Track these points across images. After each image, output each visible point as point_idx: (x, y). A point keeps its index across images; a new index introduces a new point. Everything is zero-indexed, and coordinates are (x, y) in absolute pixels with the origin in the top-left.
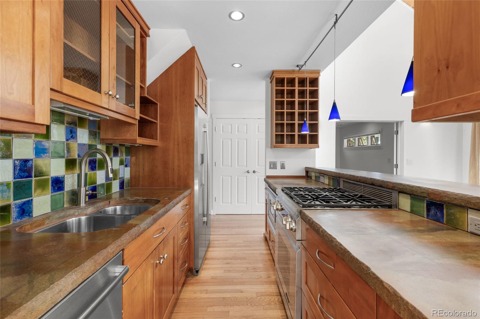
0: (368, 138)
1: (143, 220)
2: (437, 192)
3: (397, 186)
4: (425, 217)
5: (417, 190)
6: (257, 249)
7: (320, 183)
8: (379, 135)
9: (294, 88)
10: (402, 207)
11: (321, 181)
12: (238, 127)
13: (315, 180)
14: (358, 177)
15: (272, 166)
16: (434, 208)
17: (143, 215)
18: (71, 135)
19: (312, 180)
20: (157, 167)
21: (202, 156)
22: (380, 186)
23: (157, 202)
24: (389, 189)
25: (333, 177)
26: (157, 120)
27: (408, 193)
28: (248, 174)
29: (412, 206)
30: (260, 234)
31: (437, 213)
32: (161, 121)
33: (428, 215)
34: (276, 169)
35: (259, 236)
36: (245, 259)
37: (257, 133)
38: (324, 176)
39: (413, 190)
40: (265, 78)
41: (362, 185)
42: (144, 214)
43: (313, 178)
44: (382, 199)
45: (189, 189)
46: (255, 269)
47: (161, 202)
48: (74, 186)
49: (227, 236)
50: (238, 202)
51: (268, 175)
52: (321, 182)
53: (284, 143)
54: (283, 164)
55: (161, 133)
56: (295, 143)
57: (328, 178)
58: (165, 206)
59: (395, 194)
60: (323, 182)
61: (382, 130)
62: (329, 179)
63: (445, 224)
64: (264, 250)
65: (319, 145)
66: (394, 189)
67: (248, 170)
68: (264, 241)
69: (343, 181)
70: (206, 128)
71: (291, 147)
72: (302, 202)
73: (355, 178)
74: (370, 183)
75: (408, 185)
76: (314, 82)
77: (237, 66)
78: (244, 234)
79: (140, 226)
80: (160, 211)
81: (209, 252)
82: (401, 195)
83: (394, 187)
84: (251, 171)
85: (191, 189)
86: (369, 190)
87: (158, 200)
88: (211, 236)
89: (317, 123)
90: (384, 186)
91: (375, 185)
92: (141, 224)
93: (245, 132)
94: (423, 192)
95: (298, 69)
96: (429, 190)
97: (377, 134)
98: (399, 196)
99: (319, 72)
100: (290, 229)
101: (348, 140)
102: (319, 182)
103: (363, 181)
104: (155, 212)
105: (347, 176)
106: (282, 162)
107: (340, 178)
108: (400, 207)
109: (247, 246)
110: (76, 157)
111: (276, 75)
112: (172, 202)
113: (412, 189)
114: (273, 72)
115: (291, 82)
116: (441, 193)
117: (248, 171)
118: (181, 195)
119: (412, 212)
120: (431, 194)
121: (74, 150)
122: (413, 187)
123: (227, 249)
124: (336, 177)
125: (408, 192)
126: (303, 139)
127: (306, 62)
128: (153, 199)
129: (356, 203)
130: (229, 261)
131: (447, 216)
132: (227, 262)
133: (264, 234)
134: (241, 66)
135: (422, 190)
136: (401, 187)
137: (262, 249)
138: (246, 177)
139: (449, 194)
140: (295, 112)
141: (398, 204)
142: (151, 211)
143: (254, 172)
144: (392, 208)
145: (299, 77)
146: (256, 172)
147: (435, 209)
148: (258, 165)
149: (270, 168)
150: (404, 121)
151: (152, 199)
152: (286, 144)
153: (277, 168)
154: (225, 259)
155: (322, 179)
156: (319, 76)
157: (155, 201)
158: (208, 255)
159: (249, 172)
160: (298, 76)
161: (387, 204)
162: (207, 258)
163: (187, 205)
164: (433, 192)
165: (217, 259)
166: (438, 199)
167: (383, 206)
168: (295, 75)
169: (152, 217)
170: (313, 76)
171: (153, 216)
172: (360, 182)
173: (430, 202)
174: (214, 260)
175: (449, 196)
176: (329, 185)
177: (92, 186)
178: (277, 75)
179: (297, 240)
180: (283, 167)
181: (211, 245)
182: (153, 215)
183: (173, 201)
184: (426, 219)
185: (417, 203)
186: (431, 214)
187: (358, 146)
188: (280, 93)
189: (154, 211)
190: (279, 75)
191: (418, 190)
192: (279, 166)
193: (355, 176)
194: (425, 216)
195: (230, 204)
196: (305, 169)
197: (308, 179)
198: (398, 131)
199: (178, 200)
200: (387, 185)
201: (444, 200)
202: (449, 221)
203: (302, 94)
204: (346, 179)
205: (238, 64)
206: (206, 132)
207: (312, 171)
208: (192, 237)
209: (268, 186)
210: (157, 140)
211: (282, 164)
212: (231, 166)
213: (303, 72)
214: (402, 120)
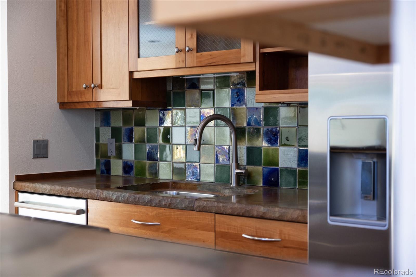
18: (237, 99)
48: (242, 162)
110: (245, 125)
121: (242, 116)
177: (270, 168)
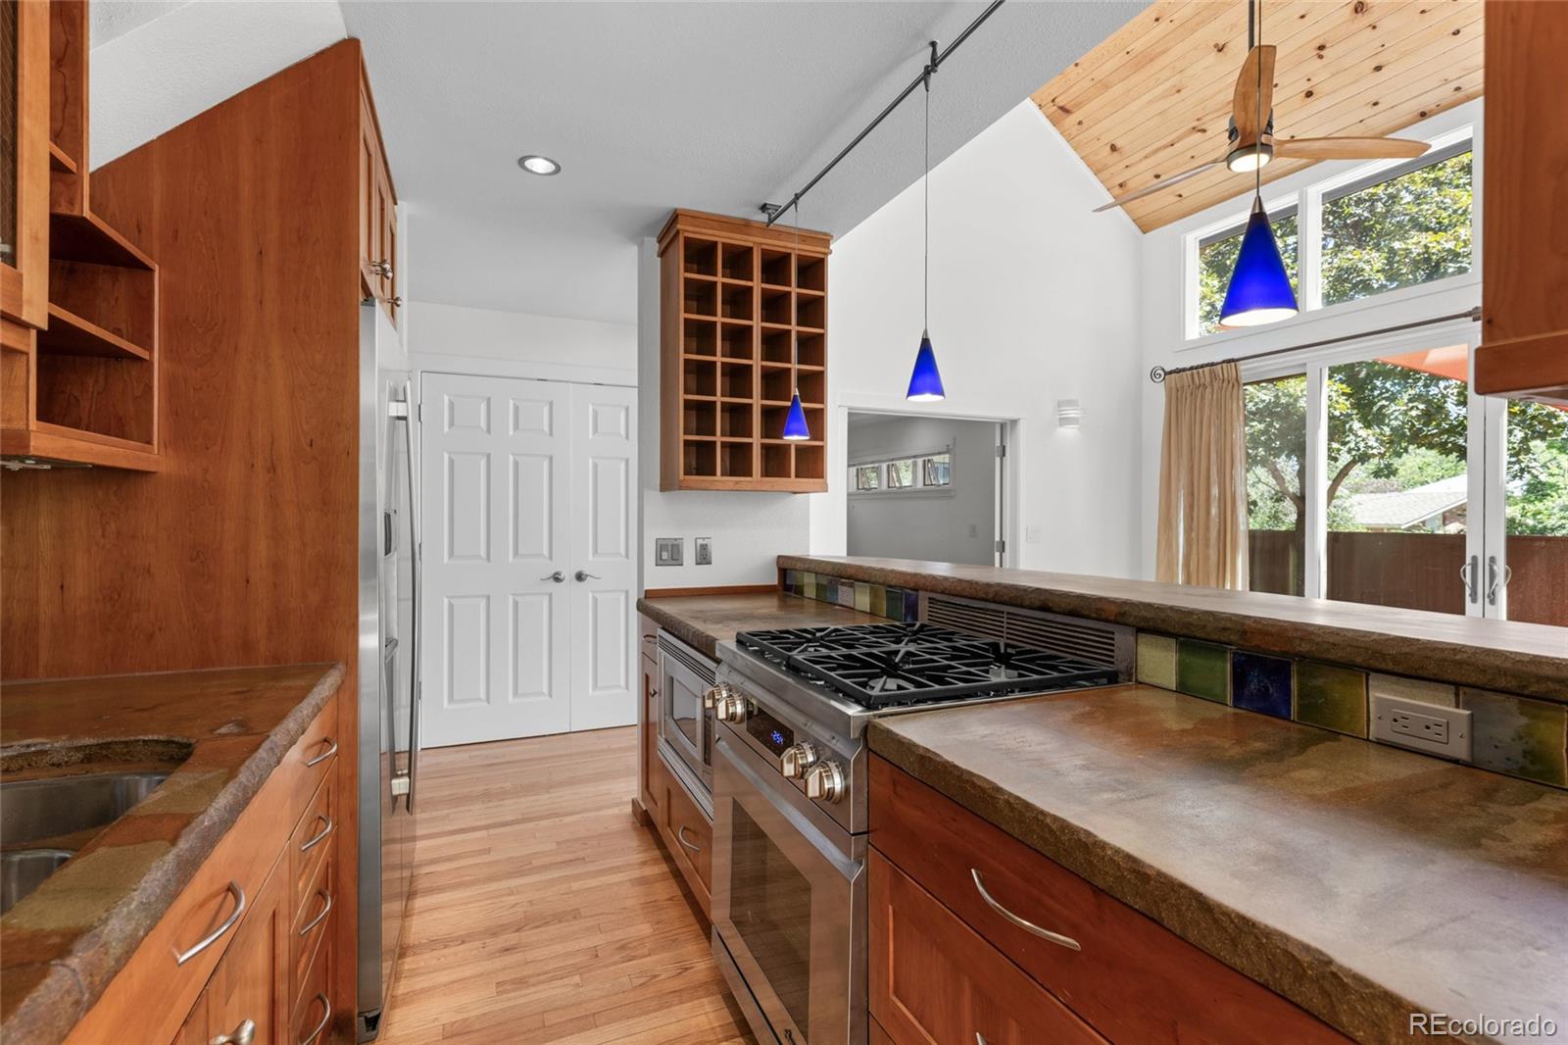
0: (915, 464)
1: (111, 889)
2: (1273, 626)
3: (1135, 613)
4: (1228, 703)
5: (1203, 623)
6: (618, 867)
7: (837, 607)
8: (947, 456)
9: (749, 284)
10: (1147, 676)
11: (840, 602)
12: (516, 409)
13: (816, 600)
14: (988, 585)
15: (665, 555)
16: (1259, 676)
17: (101, 851)
19: (806, 600)
20: (149, 571)
21: (388, 517)
22: (1073, 613)
23: (177, 755)
24: (1107, 621)
25: (891, 586)
26: (150, 350)
27: (1173, 631)
28: (561, 584)
29: (1183, 671)
30: (617, 805)
31: (1267, 689)
32: (169, 353)
33: (1238, 700)
34: (682, 565)
35: (616, 811)
36: (576, 914)
37: (591, 436)
38: (851, 586)
39: (1191, 624)
40: (637, 237)
41: (1003, 613)
42: (111, 845)
43: (810, 592)
44: (1078, 652)
45: (332, 666)
46: (623, 948)
47: (197, 751)
49: (484, 833)
50: (516, 693)
51: (648, 586)
52: (842, 606)
53: (714, 474)
54: (704, 547)
55: (174, 412)
56: (751, 476)
57: (868, 591)
58: (232, 774)
59: (1122, 639)
60: (852, 606)
61: (954, 444)
62: (874, 595)
63: (1294, 721)
64: (644, 863)
65: (829, 482)
66: (1127, 622)
67: (553, 572)
68: (635, 829)
69: (930, 599)
70: (405, 401)
71: (737, 487)
72: (855, 686)
73: (977, 591)
74: (1037, 603)
75: (1171, 608)
76: (813, 271)
77: (539, 165)
78: (557, 815)
79: (104, 937)
80: (211, 811)
81: (415, 917)
82: (1143, 638)
83: (1123, 614)
84: (568, 574)
85: (341, 666)
86: (1028, 627)
87: (176, 739)
88: (420, 845)
89: (822, 411)
90: (1086, 613)
91: (1054, 609)
92: (105, 922)
93: (546, 428)
94: (1225, 629)
95: (764, 218)
96: (1247, 622)
97: (939, 453)
98: (1139, 642)
99: (829, 241)
100: (821, 796)
101: (888, 466)
102: (835, 605)
103: (1011, 598)
104: (187, 820)
105: (946, 584)
106: (700, 542)
107: (917, 590)
108: (1142, 678)
109: (577, 859)
111: (688, 228)
112: (266, 745)
113: (1188, 620)
114: (675, 217)
115: (738, 260)
116: (1286, 630)
117: (556, 574)
118: (306, 701)
119: (1184, 689)
120: (1252, 632)
122: (1191, 613)
123: (494, 886)
124: (901, 588)
125: (1174, 628)
126: (775, 462)
127: (797, 197)
128: (144, 741)
129: (1020, 675)
130: (511, 938)
131: (1301, 696)
132: (507, 945)
133: (634, 803)
134: (558, 169)
135: (1223, 622)
136: (1149, 615)
137: (632, 858)
138: (551, 595)
139: (1312, 633)
140: (751, 366)
141: (1136, 667)
142: (158, 818)
143: (580, 577)
144: (1117, 682)
145: (764, 247)
146: (587, 575)
147: (1261, 678)
148: (595, 551)
149: (660, 562)
150: (1021, 422)
151: (138, 741)
152: (722, 475)
153: (685, 563)
154: (494, 934)
155: (844, 595)
156: (826, 254)
157: (159, 749)
158: (413, 930)
159: (561, 577)
160: (761, 244)
161: (1105, 668)
162: (408, 947)
163: (325, 740)
164: (1259, 626)
165: (456, 939)
166: (1277, 649)
167: (1092, 678)
168: (751, 238)
169: (170, 857)
170: (811, 250)
171: (175, 851)
172: (995, 602)
173: (1243, 658)
174: (445, 947)
175: (1313, 637)
176: (872, 614)
178: (691, 229)
179: (853, 835)
180: (704, 557)
181: (422, 884)
182: (173, 842)
183: (272, 738)
184: (1230, 710)
185: (1198, 662)
186: (1246, 692)
187: (889, 487)
188: (700, 296)
189: (174, 816)
190: (697, 229)
191: (1209, 621)
192: (689, 554)
193: (977, 583)
194: (1229, 700)
195: (486, 704)
196: (778, 563)
197: (790, 596)
198: (1004, 447)
199: (296, 727)
200: (1097, 609)
201: (1298, 649)
202: (1308, 712)
203: (775, 306)
204: (943, 592)
205: (546, 159)
206: (405, 418)
207: (808, 571)
208: (346, 878)
209: (663, 628)
210: (149, 442)
211: (702, 545)
212: (488, 559)
213: (783, 233)
214: (1015, 417)
